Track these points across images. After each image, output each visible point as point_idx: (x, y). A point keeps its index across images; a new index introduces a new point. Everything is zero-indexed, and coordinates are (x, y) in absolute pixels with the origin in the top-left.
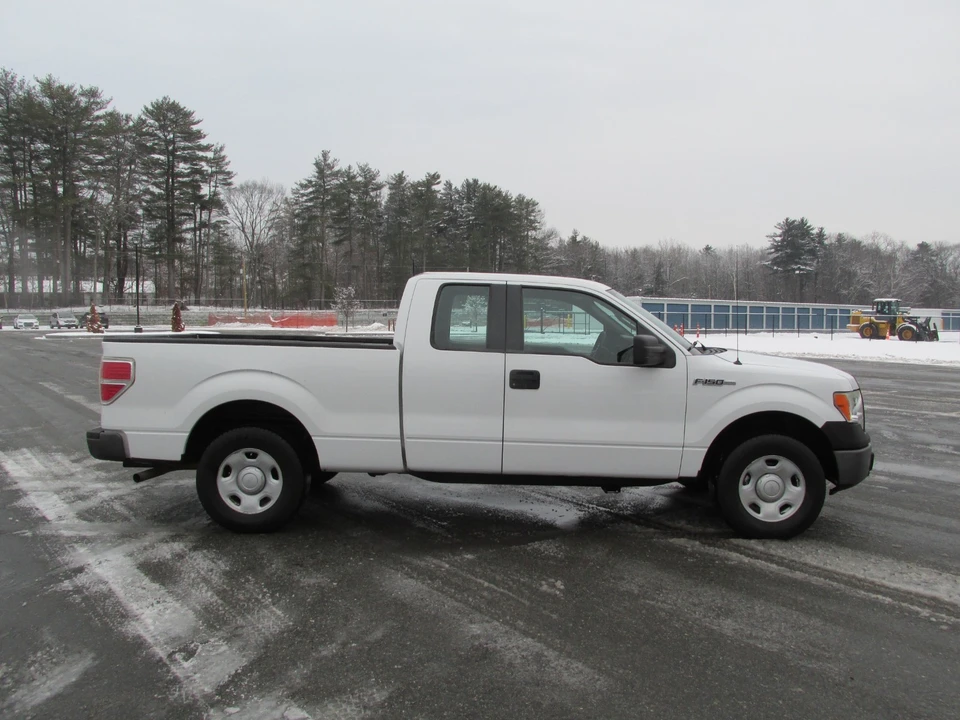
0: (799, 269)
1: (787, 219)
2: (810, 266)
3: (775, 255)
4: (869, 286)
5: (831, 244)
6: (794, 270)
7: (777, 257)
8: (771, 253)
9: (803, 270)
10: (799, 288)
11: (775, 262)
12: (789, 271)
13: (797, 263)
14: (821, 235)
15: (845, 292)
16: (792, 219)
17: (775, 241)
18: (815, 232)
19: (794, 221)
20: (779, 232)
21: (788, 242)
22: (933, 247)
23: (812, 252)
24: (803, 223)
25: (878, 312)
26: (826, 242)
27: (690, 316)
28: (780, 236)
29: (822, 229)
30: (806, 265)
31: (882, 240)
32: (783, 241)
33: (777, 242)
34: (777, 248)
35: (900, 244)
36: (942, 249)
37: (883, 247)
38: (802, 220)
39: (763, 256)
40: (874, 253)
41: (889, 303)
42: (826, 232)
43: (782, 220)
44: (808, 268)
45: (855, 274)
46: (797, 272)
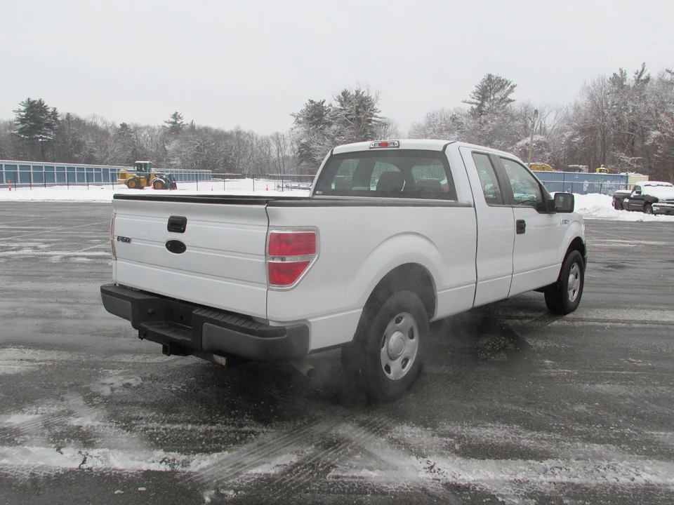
0: (41, 138)
1: (29, 99)
2: (50, 135)
3: (21, 126)
4: (93, 152)
5: (63, 121)
6: (38, 138)
7: (23, 128)
8: (18, 124)
9: (44, 138)
10: (42, 152)
11: (21, 131)
12: (33, 139)
13: (39, 133)
14: (55, 113)
15: (76, 156)
16: (33, 99)
17: (20, 115)
18: (50, 110)
19: (34, 101)
20: (23, 108)
21: (31, 116)
22: (132, 128)
23: (49, 126)
24: (41, 103)
25: (138, 170)
26: (59, 119)
27: (4, 173)
28: (24, 112)
29: (55, 109)
30: (46, 135)
31: (99, 120)
32: (27, 115)
33: (22, 116)
34: (22, 121)
35: (111, 123)
36: (137, 128)
37: (100, 124)
38: (40, 101)
39: (10, 125)
40: (94, 128)
41: (145, 164)
42: (59, 111)
43: (25, 100)
44: (48, 137)
45: (83, 143)
46: (40, 140)
